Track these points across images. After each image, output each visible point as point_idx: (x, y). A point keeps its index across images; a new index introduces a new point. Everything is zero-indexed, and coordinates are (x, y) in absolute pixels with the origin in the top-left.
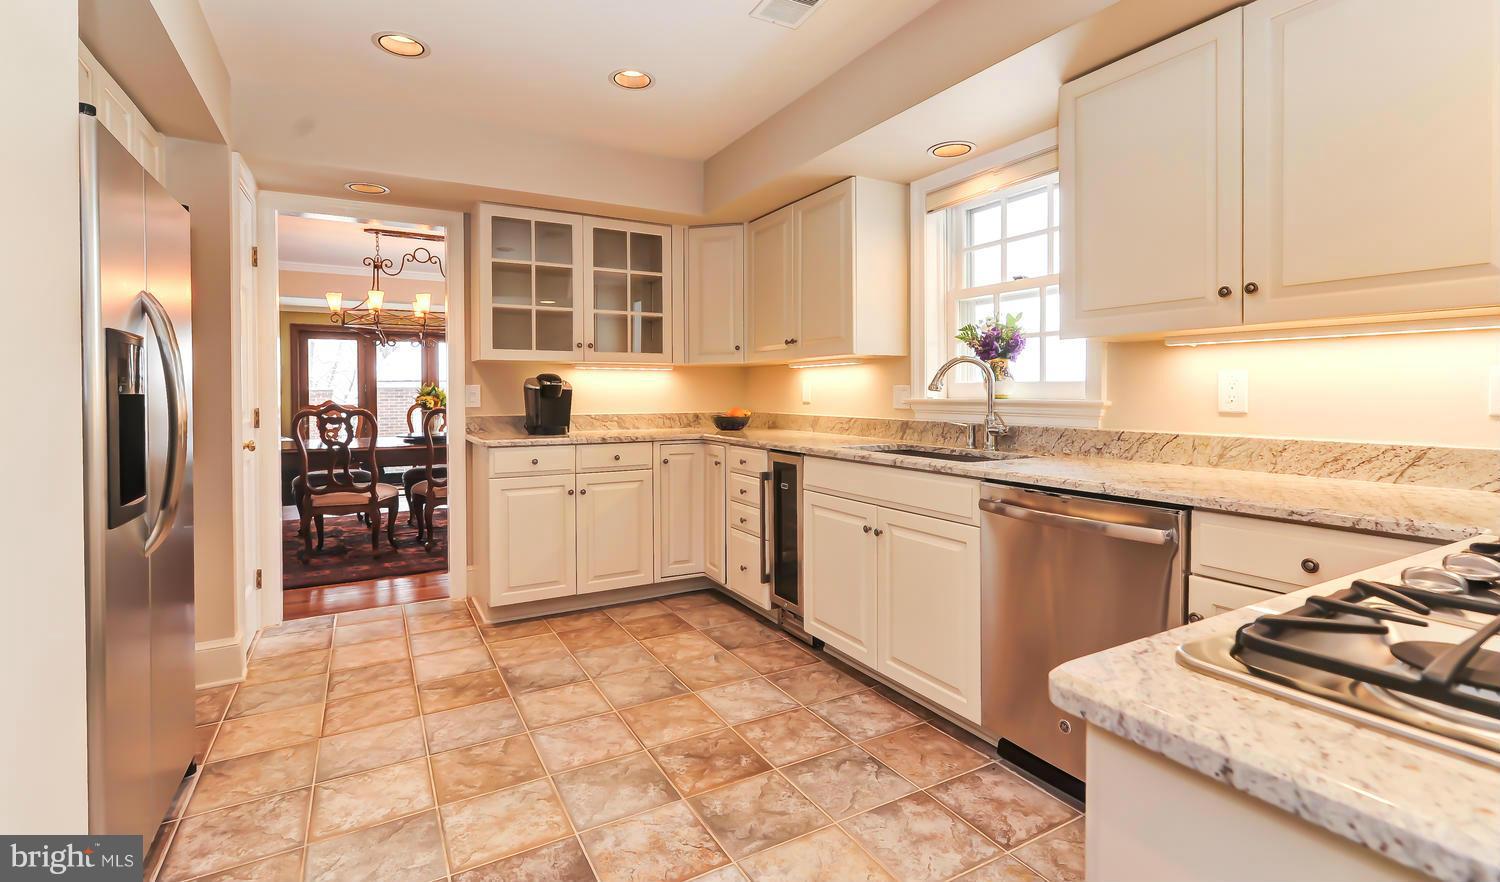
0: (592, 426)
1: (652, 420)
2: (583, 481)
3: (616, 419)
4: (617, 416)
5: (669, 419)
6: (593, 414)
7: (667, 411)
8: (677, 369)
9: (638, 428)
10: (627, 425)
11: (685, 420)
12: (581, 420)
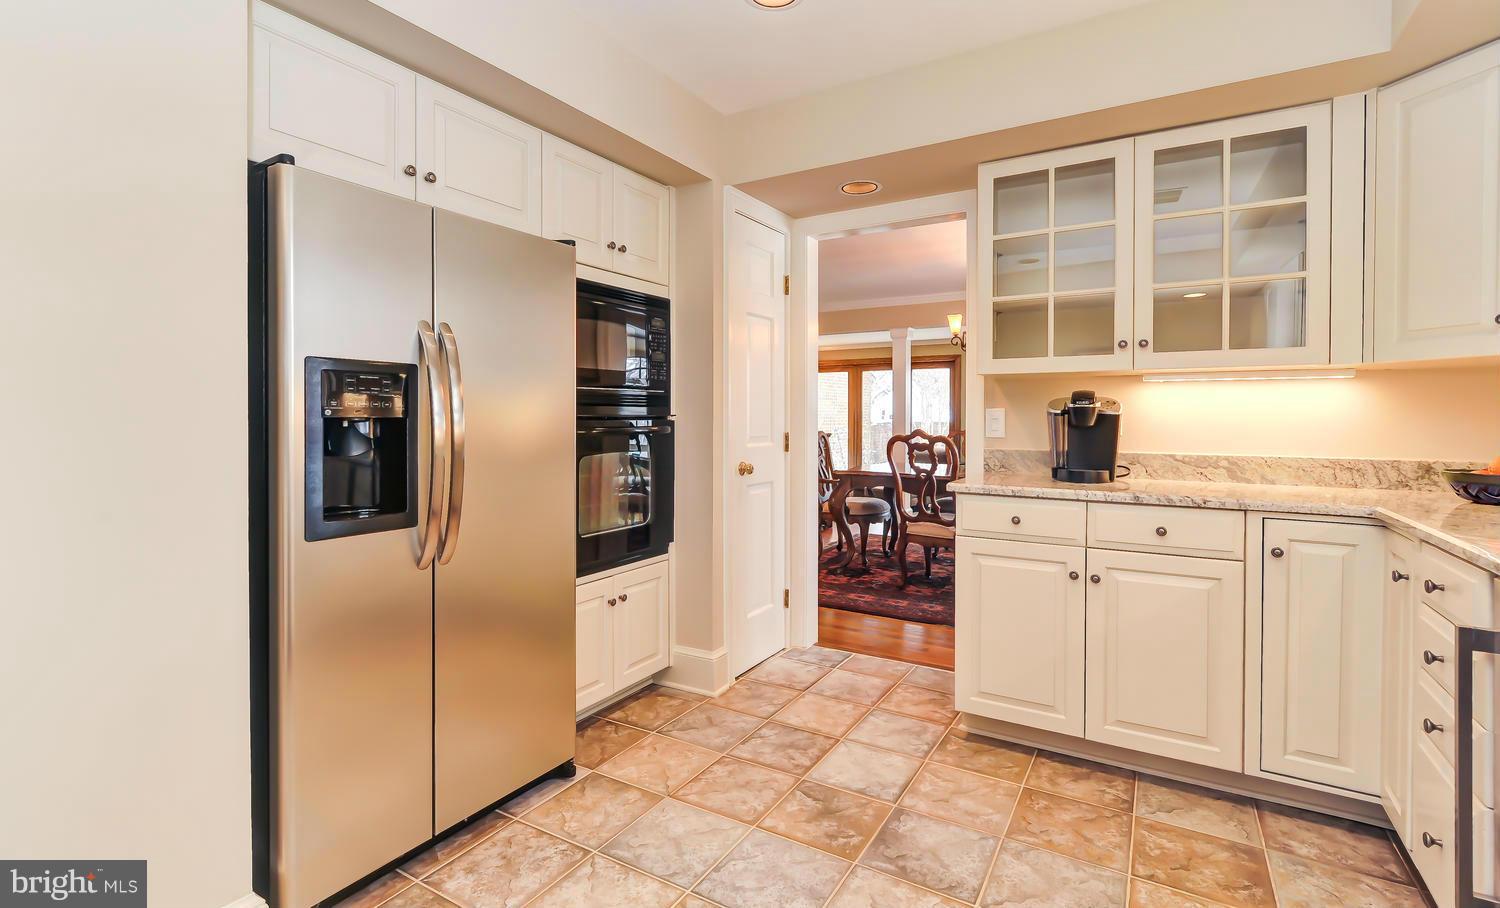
0: (1177, 473)
1: (1303, 470)
2: (1098, 562)
3: (1225, 463)
4: (1226, 459)
5: (1352, 472)
6: (1179, 453)
7: (1346, 456)
8: (1362, 374)
9: (1273, 482)
10: (1248, 475)
11: (1393, 475)
12: (1156, 464)
